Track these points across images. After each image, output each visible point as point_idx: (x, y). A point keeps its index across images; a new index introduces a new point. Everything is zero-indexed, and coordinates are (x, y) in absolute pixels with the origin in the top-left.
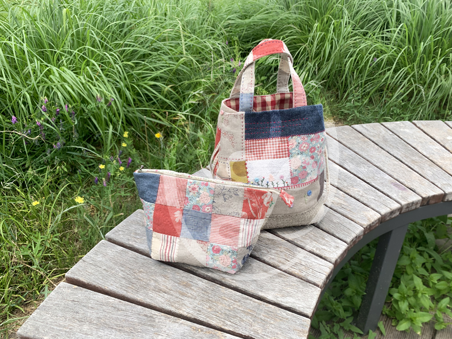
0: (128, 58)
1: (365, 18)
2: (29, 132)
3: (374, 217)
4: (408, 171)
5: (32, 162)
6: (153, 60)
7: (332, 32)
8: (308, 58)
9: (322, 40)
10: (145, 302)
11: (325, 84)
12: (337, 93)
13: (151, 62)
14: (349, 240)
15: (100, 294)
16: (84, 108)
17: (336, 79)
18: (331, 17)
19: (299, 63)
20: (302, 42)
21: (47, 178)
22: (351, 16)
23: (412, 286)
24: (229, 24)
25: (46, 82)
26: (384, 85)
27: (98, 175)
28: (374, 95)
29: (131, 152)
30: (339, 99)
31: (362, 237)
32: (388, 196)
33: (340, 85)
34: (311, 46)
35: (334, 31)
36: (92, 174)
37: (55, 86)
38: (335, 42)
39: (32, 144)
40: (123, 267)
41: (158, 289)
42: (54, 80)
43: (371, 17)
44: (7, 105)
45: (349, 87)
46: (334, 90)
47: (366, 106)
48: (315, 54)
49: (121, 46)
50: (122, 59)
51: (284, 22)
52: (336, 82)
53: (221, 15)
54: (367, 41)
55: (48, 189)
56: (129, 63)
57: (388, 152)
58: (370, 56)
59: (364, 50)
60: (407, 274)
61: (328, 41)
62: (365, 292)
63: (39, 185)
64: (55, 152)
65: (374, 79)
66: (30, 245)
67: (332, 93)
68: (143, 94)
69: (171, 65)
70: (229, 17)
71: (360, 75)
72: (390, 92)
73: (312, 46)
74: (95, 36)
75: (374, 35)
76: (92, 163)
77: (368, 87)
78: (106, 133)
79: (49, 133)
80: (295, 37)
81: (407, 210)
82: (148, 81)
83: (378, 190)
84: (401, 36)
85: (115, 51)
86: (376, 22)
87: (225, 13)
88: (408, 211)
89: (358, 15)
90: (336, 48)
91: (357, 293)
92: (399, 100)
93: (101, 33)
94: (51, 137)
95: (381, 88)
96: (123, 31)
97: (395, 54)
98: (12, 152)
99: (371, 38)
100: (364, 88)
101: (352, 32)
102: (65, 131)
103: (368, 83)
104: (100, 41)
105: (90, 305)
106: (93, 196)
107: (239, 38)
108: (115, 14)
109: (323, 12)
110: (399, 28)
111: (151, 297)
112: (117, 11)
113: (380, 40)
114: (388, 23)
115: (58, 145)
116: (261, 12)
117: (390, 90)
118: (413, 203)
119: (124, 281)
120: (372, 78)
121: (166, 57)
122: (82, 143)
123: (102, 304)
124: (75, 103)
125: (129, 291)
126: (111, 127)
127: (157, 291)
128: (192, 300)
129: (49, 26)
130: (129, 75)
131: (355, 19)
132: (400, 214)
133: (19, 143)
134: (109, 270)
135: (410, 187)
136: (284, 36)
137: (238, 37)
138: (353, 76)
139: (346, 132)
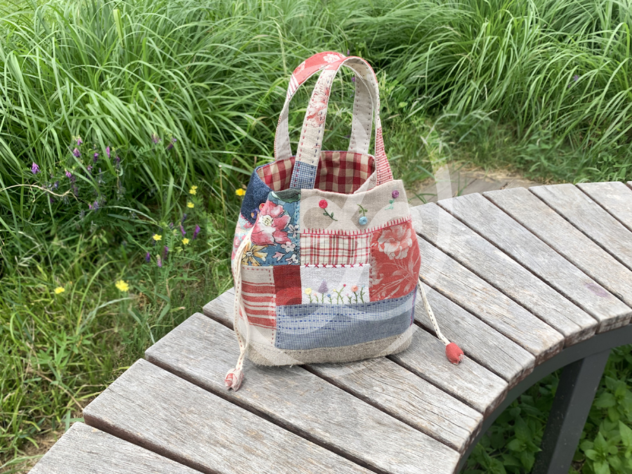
0: (200, 76)
1: (562, 14)
2: (56, 185)
3: (553, 338)
4: (614, 264)
5: (60, 228)
6: (237, 80)
7: (509, 33)
8: (472, 74)
9: (494, 49)
10: (193, 460)
11: (496, 115)
12: (515, 129)
13: (234, 82)
14: (510, 375)
15: (129, 443)
16: (135, 151)
17: (514, 107)
18: (508, 12)
19: (457, 82)
20: (462, 51)
21: (80, 252)
22: (540, 11)
23: (616, 439)
24: (354, 23)
25: (81, 114)
26: (589, 117)
27: (151, 248)
28: (572, 133)
29: (200, 216)
30: (517, 137)
31: (532, 370)
32: (578, 305)
33: (521, 117)
34: (476, 57)
35: (513, 33)
36: (143, 247)
37: (93, 119)
38: (514, 51)
39: (60, 202)
40: (166, 403)
41: (215, 441)
42: (93, 111)
43: (572, 12)
44: (27, 146)
45: (534, 119)
46: (511, 123)
47: (559, 150)
48: (482, 69)
49: (192, 59)
50: (192, 79)
51: (435, 19)
52: (514, 112)
53: (341, 9)
54: (565, 50)
55: (81, 267)
56: (202, 85)
57: (583, 232)
58: (569, 71)
59: (560, 65)
60: (610, 421)
61: (503, 49)
62: (541, 448)
63: (68, 261)
64: (92, 214)
65: (573, 109)
66: (51, 348)
67: (507, 129)
68: (220, 129)
69: (262, 88)
70: (354, 13)
71: (552, 102)
72: (599, 128)
73: (478, 57)
74: (154, 45)
75: (575, 40)
76: (144, 230)
77: (563, 120)
78: (165, 187)
79: (84, 187)
80: (452, 43)
81: (609, 328)
82: (229, 110)
83: (563, 294)
84: (618, 42)
85: (181, 67)
86: (580, 19)
87: (348, 7)
88: (610, 330)
89: (550, 10)
90: (516, 60)
91: (528, 449)
92: (613, 141)
93: (163, 41)
94: (86, 193)
95: (585, 122)
96: (194, 37)
97: (608, 69)
98: (32, 214)
99: (570, 45)
100: (558, 121)
101: (541, 36)
102: (106, 185)
103: (563, 113)
104: (161, 53)
105: (114, 461)
106: (144, 280)
107: (367, 44)
108: (184, 12)
109: (497, 4)
110: (616, 30)
111: (204, 452)
112: (187, 8)
113: (585, 48)
114: (599, 22)
115: (95, 205)
116: (402, 6)
117: (598, 125)
118: (617, 318)
119: (166, 425)
120: (571, 106)
121: (256, 75)
122: (130, 201)
123: (130, 460)
124: (121, 144)
125: (172, 440)
126: (172, 180)
127: (212, 444)
128: (263, 461)
129: (90, 32)
130: (202, 101)
131: (548, 14)
132: (596, 334)
133: (41, 201)
134: (145, 406)
135: (614, 291)
136: (436, 41)
137: (365, 42)
138: (541, 103)
139: (519, 198)
